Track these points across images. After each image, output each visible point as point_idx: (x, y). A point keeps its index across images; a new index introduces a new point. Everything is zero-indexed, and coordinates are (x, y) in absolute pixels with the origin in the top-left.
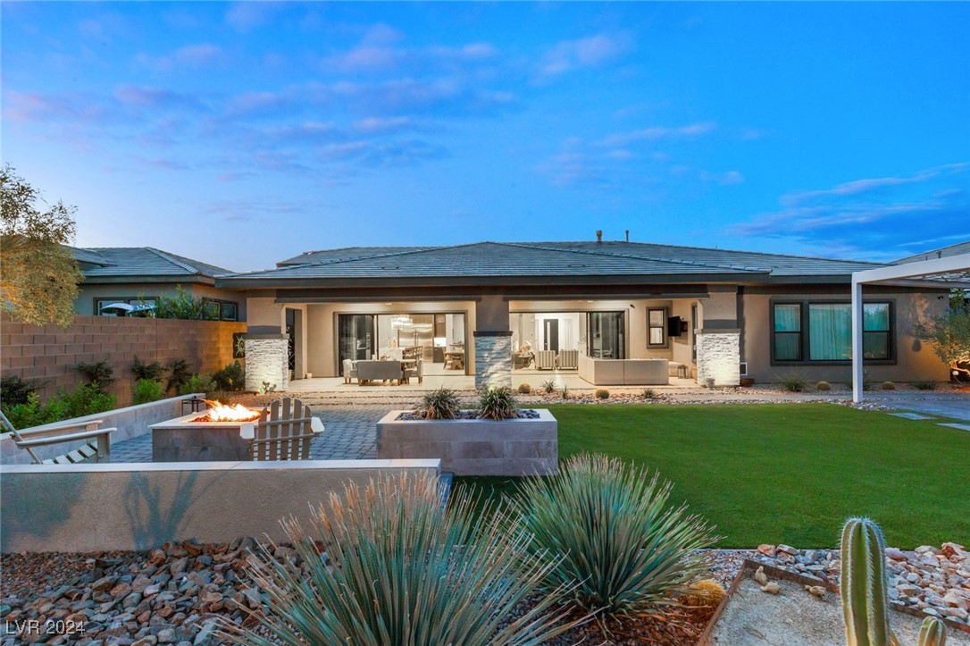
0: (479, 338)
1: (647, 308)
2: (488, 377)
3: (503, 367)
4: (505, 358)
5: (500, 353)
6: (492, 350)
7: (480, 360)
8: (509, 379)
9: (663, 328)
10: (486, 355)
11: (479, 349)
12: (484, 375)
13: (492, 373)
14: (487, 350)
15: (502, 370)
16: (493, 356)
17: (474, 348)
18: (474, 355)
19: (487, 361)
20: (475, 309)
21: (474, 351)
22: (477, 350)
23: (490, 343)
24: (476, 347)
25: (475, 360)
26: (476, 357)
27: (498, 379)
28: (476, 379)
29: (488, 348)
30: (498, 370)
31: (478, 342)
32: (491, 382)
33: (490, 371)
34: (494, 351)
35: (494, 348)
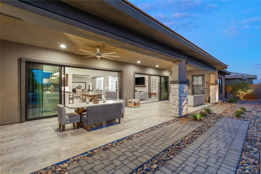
0: (180, 85)
2: (182, 109)
3: (186, 102)
4: (187, 96)
8: (187, 108)
10: (182, 95)
17: (178, 91)
18: (178, 96)
19: (183, 99)
20: (178, 66)
21: (178, 93)
22: (179, 93)
23: (183, 88)
24: (179, 90)
25: (178, 99)
26: (179, 97)
27: (185, 110)
28: (179, 111)
29: (182, 91)
30: (185, 104)
31: (180, 87)
32: (183, 112)
33: (183, 105)
34: (184, 93)
35: (184, 91)
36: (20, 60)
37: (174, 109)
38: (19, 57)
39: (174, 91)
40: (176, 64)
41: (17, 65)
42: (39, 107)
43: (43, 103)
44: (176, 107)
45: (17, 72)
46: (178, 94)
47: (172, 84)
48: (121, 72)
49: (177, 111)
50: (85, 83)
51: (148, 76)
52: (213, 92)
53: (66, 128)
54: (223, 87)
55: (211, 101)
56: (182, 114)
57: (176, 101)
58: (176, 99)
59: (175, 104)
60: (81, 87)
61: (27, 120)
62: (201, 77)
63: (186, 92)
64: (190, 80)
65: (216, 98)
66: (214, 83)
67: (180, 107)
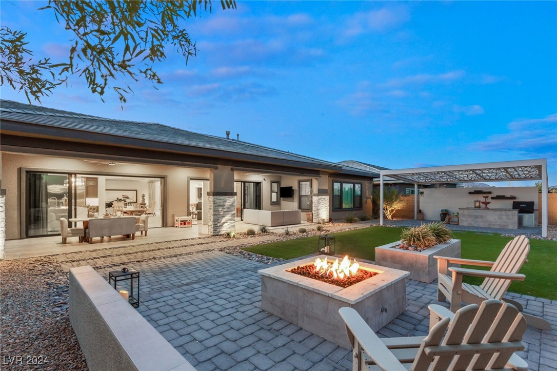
0: (216, 197)
1: (271, 181)
2: (222, 226)
3: (231, 218)
4: (232, 211)
5: (229, 208)
6: (224, 206)
7: (217, 213)
8: (234, 226)
9: (277, 193)
10: (220, 210)
11: (216, 206)
12: (219, 224)
13: (224, 223)
14: (221, 206)
15: (231, 220)
16: (225, 210)
17: (213, 205)
18: (213, 210)
19: (222, 214)
21: (212, 207)
23: (224, 200)
24: (214, 203)
25: (212, 214)
27: (228, 227)
28: (214, 228)
29: (221, 204)
30: (228, 220)
31: (215, 200)
32: (223, 229)
33: (223, 221)
34: (225, 207)
35: (226, 204)
36: (20, 170)
38: (19, 167)
39: (210, 204)
40: (212, 172)
41: (16, 175)
42: (43, 228)
43: (48, 221)
44: (211, 223)
45: (16, 183)
48: (164, 178)
49: (210, 228)
50: (136, 191)
52: (316, 207)
53: (67, 241)
54: (368, 198)
55: (314, 220)
56: (220, 232)
57: (211, 217)
59: (210, 220)
60: (128, 198)
61: (28, 236)
62: (308, 183)
63: (231, 205)
64: (295, 187)
65: (320, 216)
66: (317, 192)
67: (216, 223)
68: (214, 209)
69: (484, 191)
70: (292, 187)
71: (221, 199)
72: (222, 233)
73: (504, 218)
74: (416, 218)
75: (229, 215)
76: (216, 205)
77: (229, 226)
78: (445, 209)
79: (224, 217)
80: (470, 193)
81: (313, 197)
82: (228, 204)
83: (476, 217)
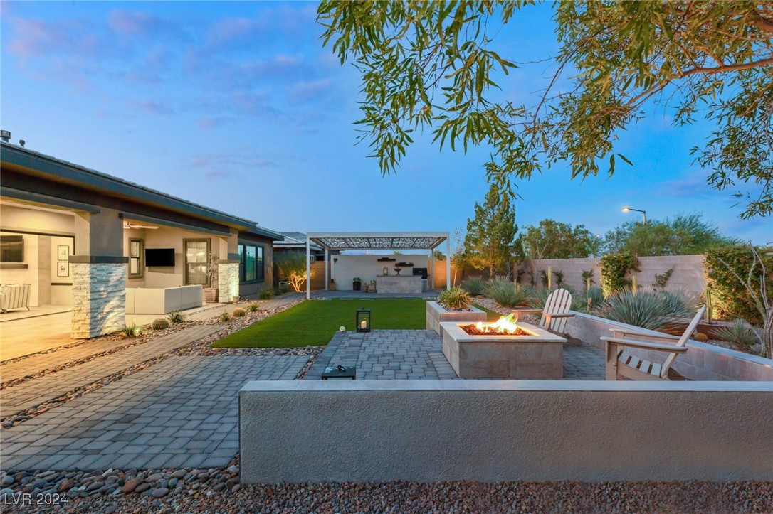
0: (94, 266)
1: (129, 239)
2: (104, 318)
3: (118, 303)
4: (120, 291)
5: (116, 286)
6: (108, 281)
7: (96, 296)
8: (123, 318)
9: (140, 258)
10: (102, 289)
11: (95, 282)
12: (100, 316)
13: (108, 313)
14: (103, 282)
15: (119, 307)
16: (110, 289)
17: (89, 280)
18: (89, 290)
19: (104, 296)
20: (89, 224)
21: (89, 284)
22: (92, 283)
23: (107, 272)
24: (91, 278)
25: (89, 298)
26: (91, 292)
27: (114, 320)
28: (91, 324)
29: (104, 278)
30: (114, 308)
31: (94, 270)
32: (107, 325)
33: (107, 310)
34: (110, 284)
35: (111, 279)
37: (79, 321)
39: (78, 280)
40: (85, 218)
44: (82, 316)
46: (87, 285)
47: (72, 263)
49: (85, 324)
51: (37, 236)
52: (225, 279)
54: (269, 266)
55: (220, 299)
56: (101, 330)
57: (84, 303)
58: (83, 297)
59: (80, 309)
62: (204, 244)
63: (118, 280)
64: (179, 250)
65: (230, 292)
66: (226, 258)
67: (96, 314)
68: (91, 288)
69: (390, 258)
70: (173, 250)
71: (103, 270)
72: (106, 331)
73: (412, 283)
74: (327, 289)
75: (117, 298)
76: (95, 280)
77: (117, 318)
78: (357, 277)
79: (107, 302)
80: (379, 260)
81: (220, 265)
82: (114, 278)
83: (391, 284)
